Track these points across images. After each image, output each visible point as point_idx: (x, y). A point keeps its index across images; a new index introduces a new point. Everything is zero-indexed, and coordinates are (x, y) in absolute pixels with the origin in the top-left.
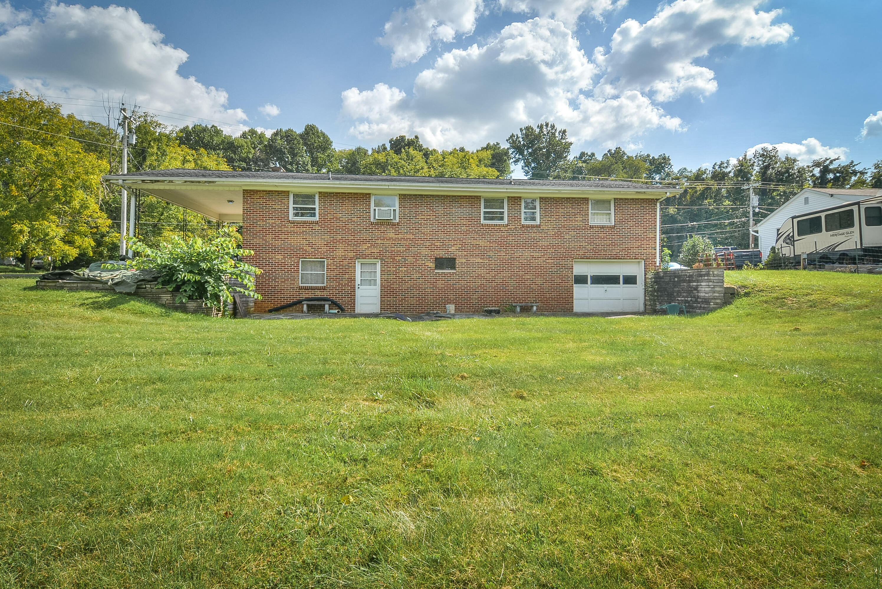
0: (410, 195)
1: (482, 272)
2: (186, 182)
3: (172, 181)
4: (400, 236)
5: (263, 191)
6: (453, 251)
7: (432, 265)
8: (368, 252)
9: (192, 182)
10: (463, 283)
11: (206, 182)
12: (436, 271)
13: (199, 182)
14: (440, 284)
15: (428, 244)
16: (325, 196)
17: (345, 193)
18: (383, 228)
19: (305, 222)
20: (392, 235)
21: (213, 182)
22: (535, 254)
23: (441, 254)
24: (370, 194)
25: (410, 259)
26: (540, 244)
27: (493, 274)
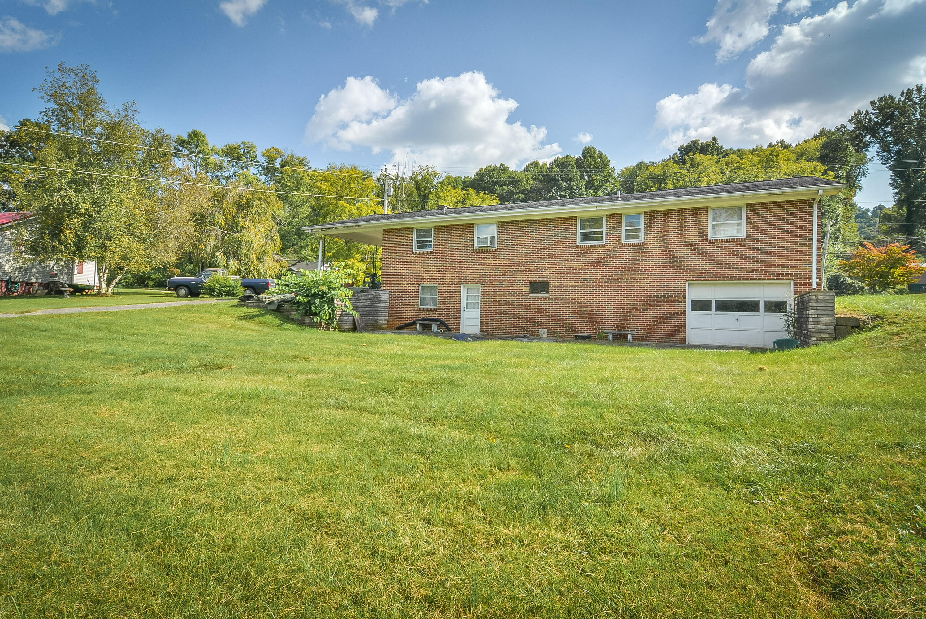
0: (507, 222)
1: (577, 296)
4: (498, 262)
5: (396, 229)
6: (547, 274)
7: (526, 289)
8: (470, 277)
9: (348, 227)
10: (556, 307)
11: (356, 226)
12: (531, 295)
13: (352, 226)
14: (533, 308)
15: (523, 268)
16: (439, 229)
17: (453, 225)
18: (483, 255)
19: (423, 253)
20: (491, 261)
21: (360, 226)
22: (637, 276)
23: (535, 278)
24: (474, 224)
25: (506, 284)
26: (643, 264)
27: (588, 298)
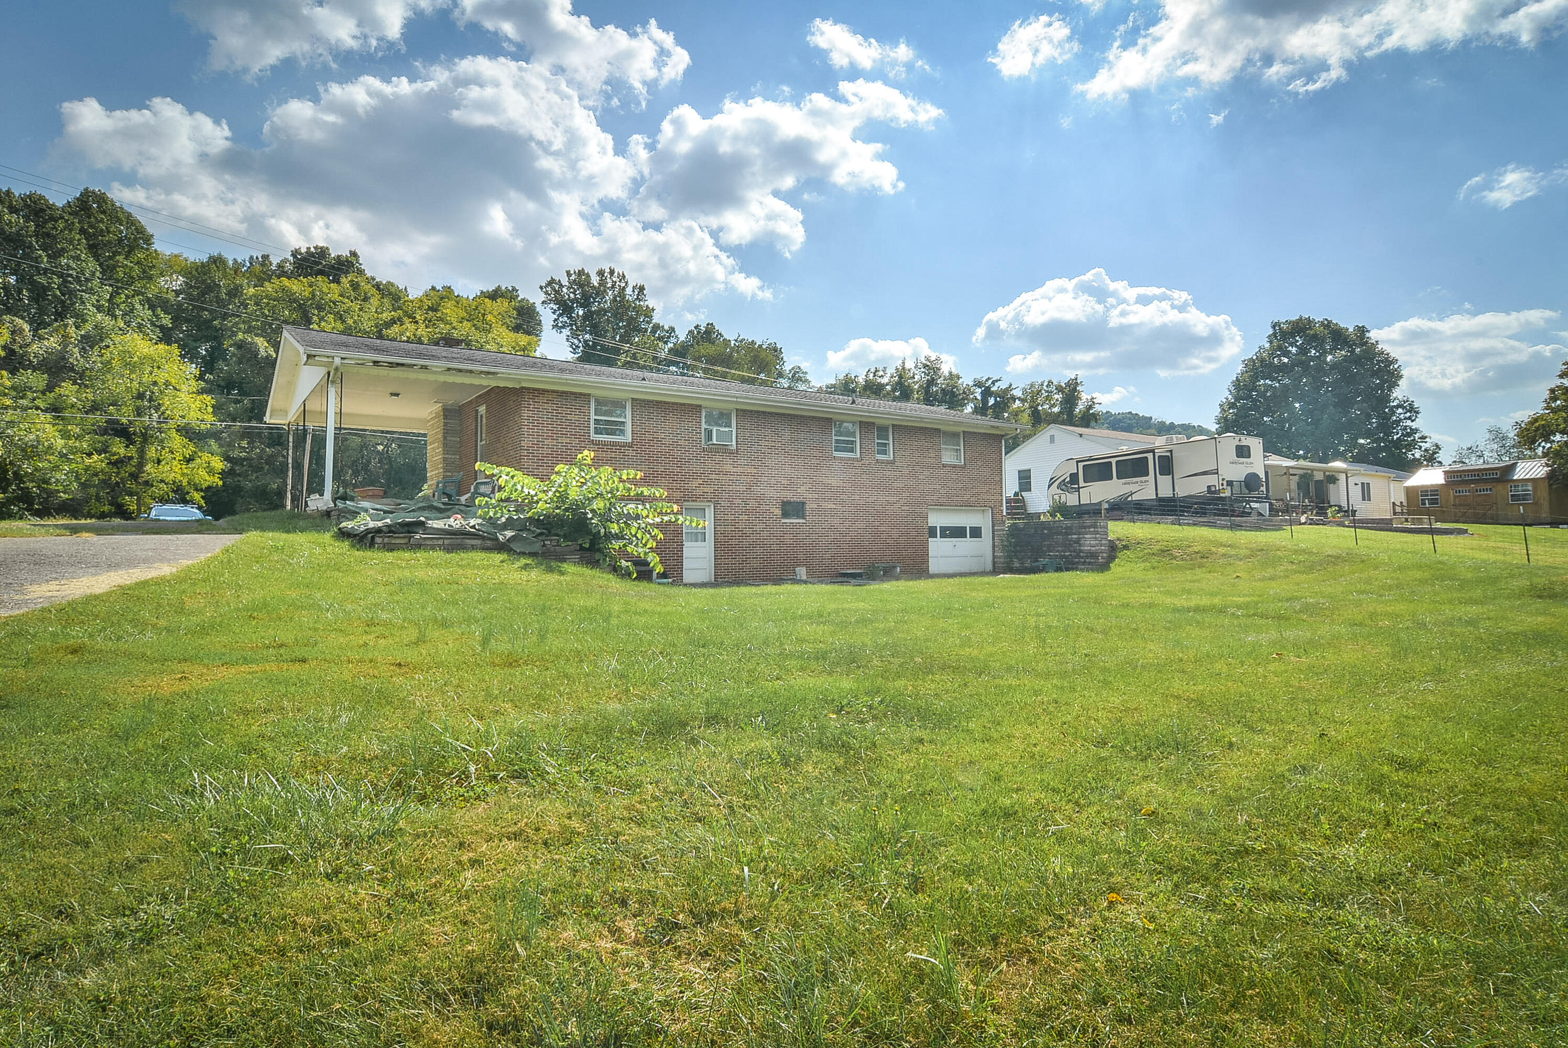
0: (751, 411)
1: (836, 521)
2: (449, 369)
3: (424, 367)
4: (739, 470)
5: (553, 391)
6: (802, 492)
7: (778, 512)
8: (699, 492)
9: (460, 371)
10: (814, 537)
11: (482, 372)
12: (783, 521)
13: (471, 372)
14: (788, 539)
15: (773, 481)
16: (642, 405)
17: (668, 403)
18: (718, 458)
19: (614, 444)
20: (729, 468)
21: (494, 373)
22: (891, 499)
23: (789, 496)
24: (700, 406)
25: (752, 503)
26: (895, 485)
27: (847, 524)
